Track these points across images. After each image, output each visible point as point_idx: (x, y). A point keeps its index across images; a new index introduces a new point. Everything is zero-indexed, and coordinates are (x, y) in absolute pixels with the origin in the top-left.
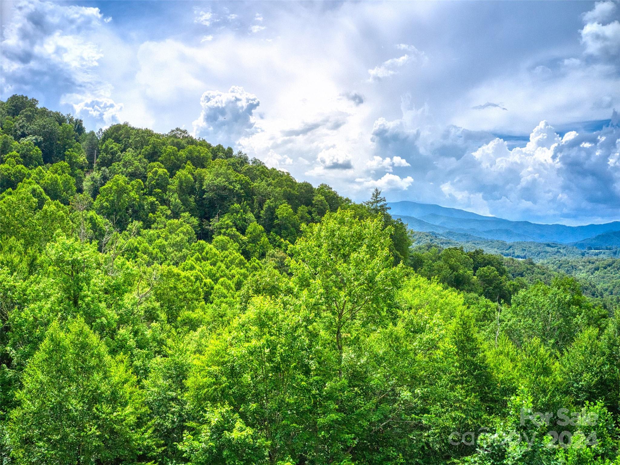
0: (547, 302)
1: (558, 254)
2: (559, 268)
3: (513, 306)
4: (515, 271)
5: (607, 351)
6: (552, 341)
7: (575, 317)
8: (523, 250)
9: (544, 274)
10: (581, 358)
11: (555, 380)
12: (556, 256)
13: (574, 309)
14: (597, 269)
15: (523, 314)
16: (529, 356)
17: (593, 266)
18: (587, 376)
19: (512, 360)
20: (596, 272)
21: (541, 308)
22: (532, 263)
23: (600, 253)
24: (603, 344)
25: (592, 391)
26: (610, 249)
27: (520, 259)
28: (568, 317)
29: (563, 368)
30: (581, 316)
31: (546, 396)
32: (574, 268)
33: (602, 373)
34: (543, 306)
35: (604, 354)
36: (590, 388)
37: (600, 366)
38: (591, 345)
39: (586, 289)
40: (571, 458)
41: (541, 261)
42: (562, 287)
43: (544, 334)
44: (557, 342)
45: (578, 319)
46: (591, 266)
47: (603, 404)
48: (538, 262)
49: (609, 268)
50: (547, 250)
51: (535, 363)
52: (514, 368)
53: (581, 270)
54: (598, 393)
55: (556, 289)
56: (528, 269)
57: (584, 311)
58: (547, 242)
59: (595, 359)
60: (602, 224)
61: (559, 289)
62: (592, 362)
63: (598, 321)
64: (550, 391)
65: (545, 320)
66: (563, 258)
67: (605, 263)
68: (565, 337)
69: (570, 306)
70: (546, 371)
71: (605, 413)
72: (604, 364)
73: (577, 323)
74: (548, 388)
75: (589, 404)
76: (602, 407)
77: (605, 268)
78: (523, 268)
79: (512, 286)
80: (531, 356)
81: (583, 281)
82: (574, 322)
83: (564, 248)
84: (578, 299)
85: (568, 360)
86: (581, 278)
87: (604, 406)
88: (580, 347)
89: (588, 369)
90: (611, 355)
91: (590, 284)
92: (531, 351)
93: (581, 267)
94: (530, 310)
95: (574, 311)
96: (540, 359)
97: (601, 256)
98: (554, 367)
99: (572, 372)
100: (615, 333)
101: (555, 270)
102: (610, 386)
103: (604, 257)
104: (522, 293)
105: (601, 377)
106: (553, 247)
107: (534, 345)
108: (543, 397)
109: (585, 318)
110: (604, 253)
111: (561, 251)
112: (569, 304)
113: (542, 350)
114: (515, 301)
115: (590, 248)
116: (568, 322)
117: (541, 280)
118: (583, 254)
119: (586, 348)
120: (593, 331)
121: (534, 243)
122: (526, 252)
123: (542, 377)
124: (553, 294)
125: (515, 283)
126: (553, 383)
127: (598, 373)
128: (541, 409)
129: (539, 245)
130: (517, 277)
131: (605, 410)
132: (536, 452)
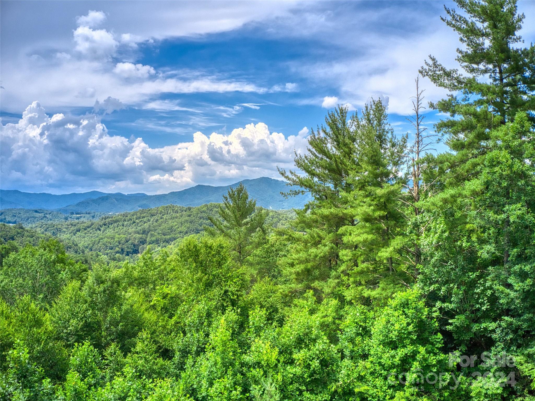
0: (35, 262)
1: (44, 219)
2: (46, 231)
3: (5, 268)
4: (7, 236)
5: (89, 299)
6: (41, 296)
7: (60, 273)
8: (13, 216)
9: (32, 237)
10: (68, 307)
11: (46, 329)
12: (43, 221)
13: (59, 266)
14: (79, 230)
15: (14, 275)
16: (22, 312)
17: (76, 228)
18: (73, 322)
19: (7, 318)
20: (78, 233)
21: (30, 268)
22: (22, 228)
23: (81, 217)
24: (84, 293)
25: (79, 333)
26: (89, 214)
27: (11, 224)
28: (54, 274)
29: (53, 318)
30: (65, 272)
31: (41, 344)
32: (59, 230)
33: (86, 317)
34: (31, 266)
35: (86, 302)
36: (78, 331)
37: (84, 312)
38: (75, 296)
39: (70, 248)
40: (69, 394)
41: (30, 225)
42: (47, 249)
43: (34, 291)
44: (46, 296)
45: (63, 275)
46: (73, 228)
47: (89, 343)
48: (27, 227)
49: (88, 229)
50: (36, 216)
51: (27, 317)
52: (9, 325)
53: (65, 232)
54: (85, 334)
55: (42, 250)
56: (18, 233)
57: (67, 267)
58: (35, 209)
59: (79, 307)
60: (82, 192)
61: (45, 250)
62: (77, 310)
63: (80, 274)
64: (43, 340)
65: (34, 278)
66: (49, 222)
67: (86, 225)
68: (52, 291)
69: (55, 264)
70: (38, 323)
71: (92, 350)
72: (87, 310)
73: (62, 278)
74: (41, 338)
75: (78, 345)
76: (89, 346)
77: (85, 229)
78: (13, 232)
79: (4, 250)
80: (24, 312)
81: (67, 241)
82: (59, 277)
83: (50, 213)
84: (62, 258)
85: (56, 311)
86: (65, 239)
87: (91, 345)
88: (66, 298)
89: (74, 315)
90: (92, 302)
91: (73, 244)
92: (23, 308)
93: (64, 230)
94: (20, 271)
95: (59, 268)
96: (32, 314)
97: (82, 219)
98: (44, 319)
99: (61, 320)
100: (94, 283)
101: (43, 233)
102: (94, 327)
103: (85, 220)
104: (12, 255)
105: (86, 321)
106: (40, 213)
107: (25, 302)
108: (37, 347)
109: (69, 273)
110: (84, 217)
111: (48, 216)
112: (54, 262)
113: (33, 306)
114: (6, 263)
115: (72, 213)
116: (54, 278)
117: (30, 243)
118: (66, 219)
119: (71, 298)
120: (76, 284)
121: (23, 209)
122: (16, 218)
123: (35, 329)
124: (39, 255)
125: (6, 246)
126: (45, 332)
127: (83, 318)
128: (37, 357)
129: (27, 211)
130: (9, 241)
131: (92, 348)
132: (38, 395)
